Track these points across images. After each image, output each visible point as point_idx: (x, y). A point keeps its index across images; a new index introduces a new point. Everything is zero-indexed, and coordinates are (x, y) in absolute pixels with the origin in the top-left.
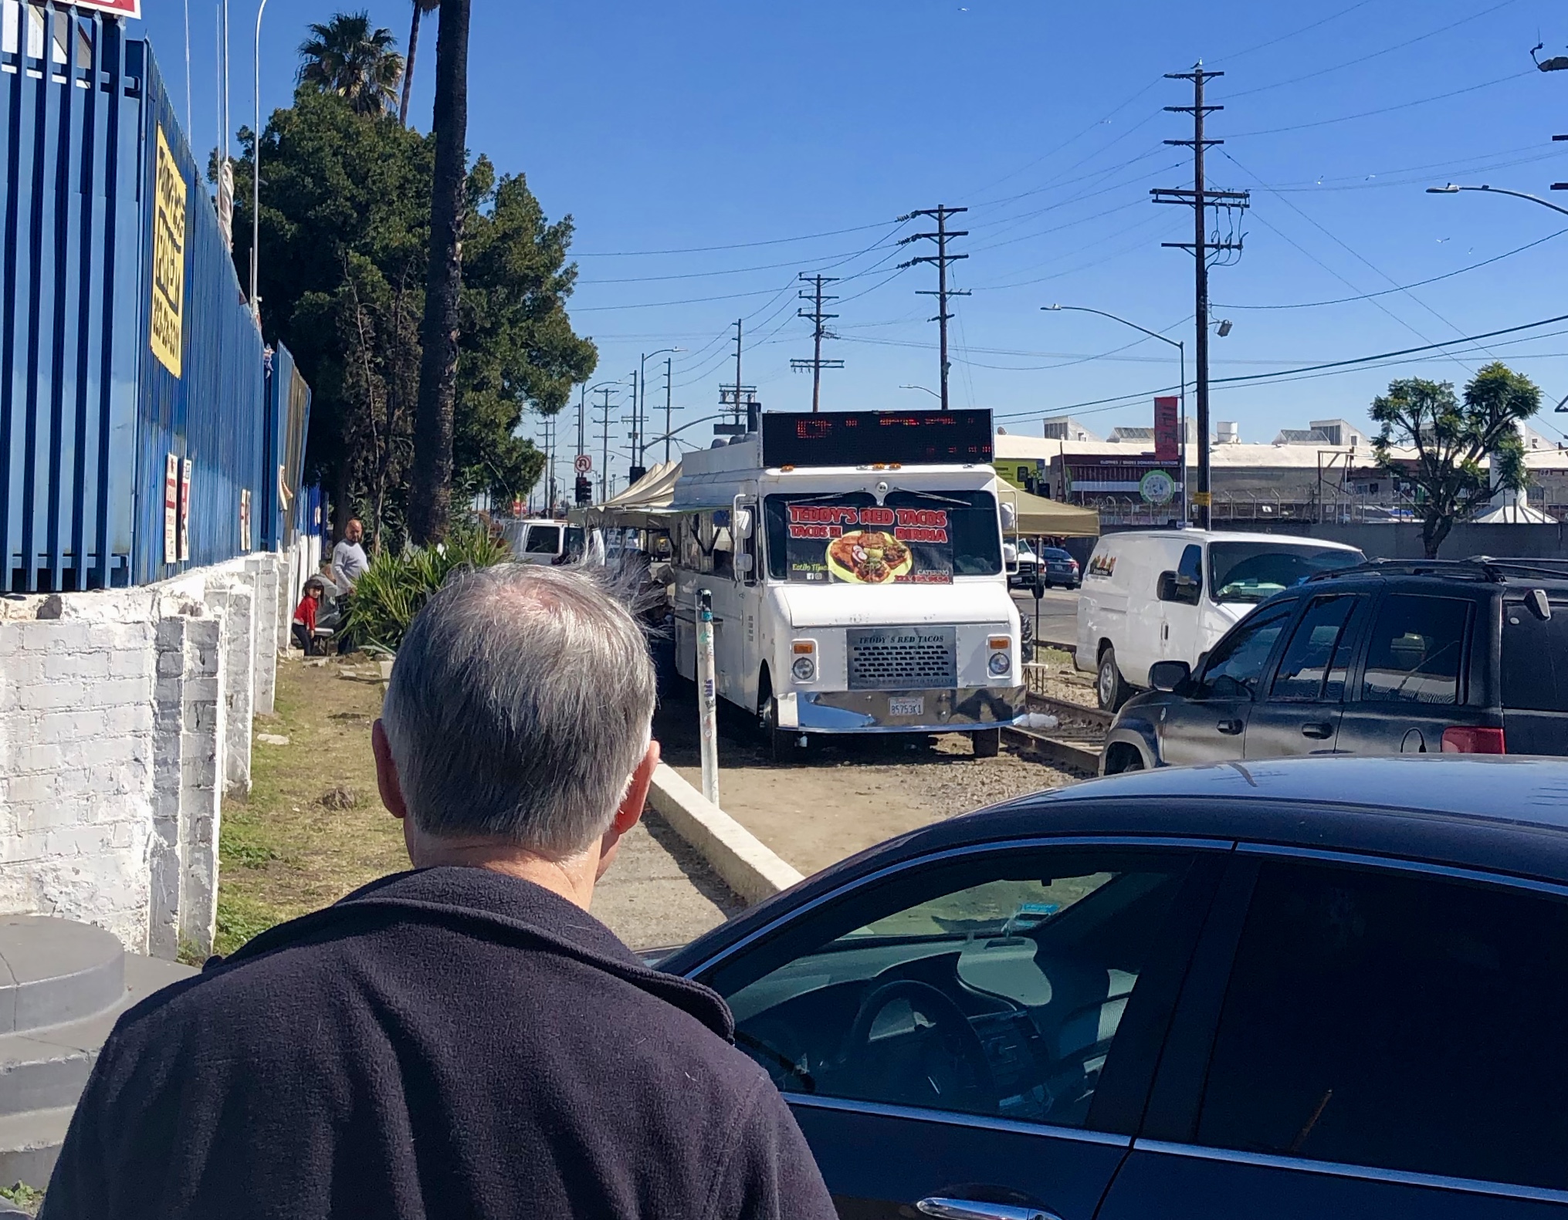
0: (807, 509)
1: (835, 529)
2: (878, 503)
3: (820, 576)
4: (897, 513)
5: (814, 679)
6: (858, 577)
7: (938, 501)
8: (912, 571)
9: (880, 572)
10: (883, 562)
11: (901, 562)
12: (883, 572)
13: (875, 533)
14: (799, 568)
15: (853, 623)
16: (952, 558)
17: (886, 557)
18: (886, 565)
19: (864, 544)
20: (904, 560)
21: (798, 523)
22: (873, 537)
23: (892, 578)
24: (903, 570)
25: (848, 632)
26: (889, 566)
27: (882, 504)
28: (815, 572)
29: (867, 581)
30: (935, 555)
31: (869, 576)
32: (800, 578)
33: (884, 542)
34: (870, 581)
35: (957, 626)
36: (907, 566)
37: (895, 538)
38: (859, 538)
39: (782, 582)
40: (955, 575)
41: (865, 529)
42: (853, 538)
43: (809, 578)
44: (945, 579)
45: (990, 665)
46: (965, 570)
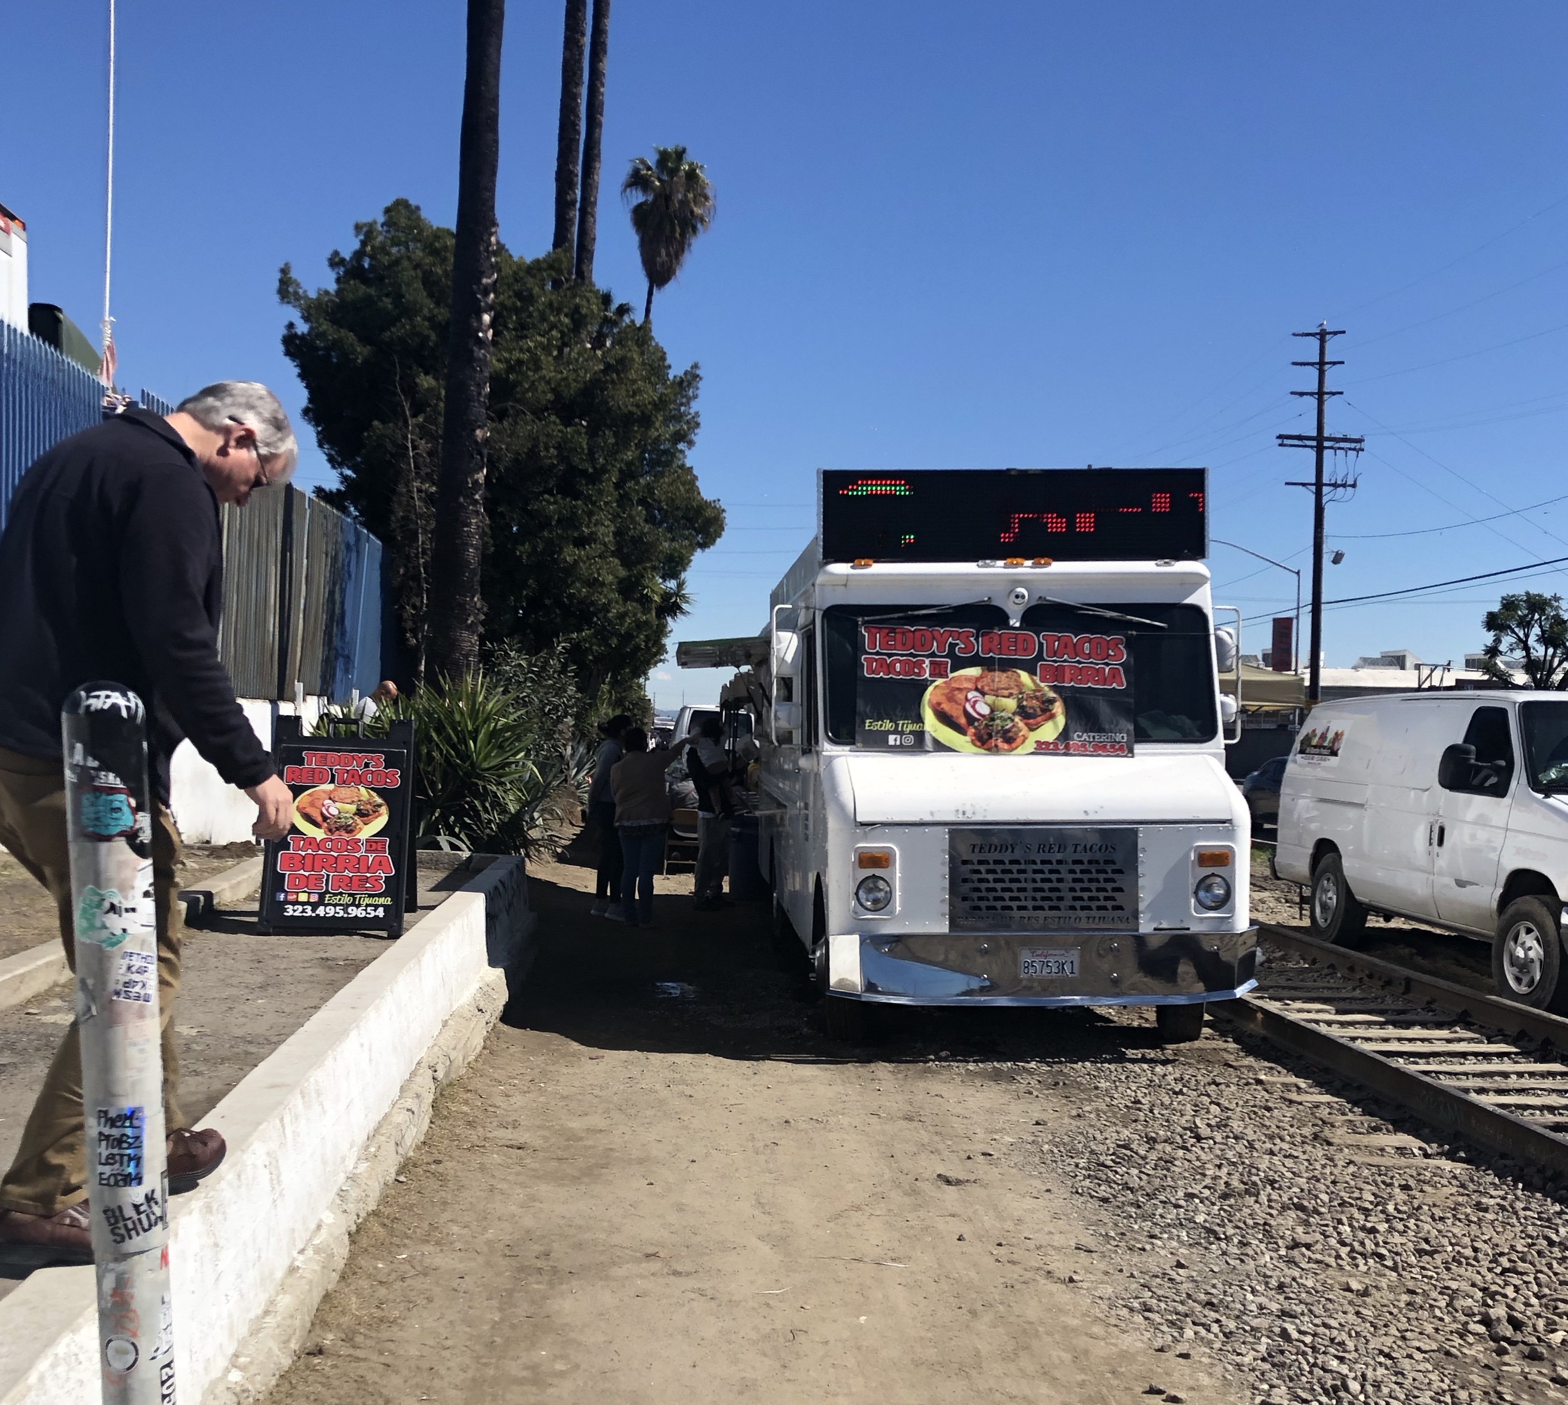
0: (893, 631)
1: (940, 664)
2: (1011, 622)
3: (910, 740)
4: (1042, 638)
5: (892, 913)
6: (973, 742)
7: (1111, 619)
8: (1065, 735)
9: (1011, 734)
10: (1017, 719)
11: (1047, 720)
12: (1016, 734)
13: (1004, 671)
14: (877, 726)
15: (961, 818)
16: (1131, 713)
17: (1022, 711)
18: (1021, 724)
19: (986, 689)
20: (1052, 717)
21: (877, 653)
22: (1000, 678)
23: (1030, 745)
24: (1049, 732)
25: (950, 832)
26: (1026, 724)
27: (1018, 625)
28: (902, 733)
29: (989, 749)
30: (1104, 709)
31: (993, 742)
32: (877, 743)
33: (1020, 685)
34: (994, 750)
35: (1141, 827)
36: (1056, 725)
37: (1037, 679)
38: (978, 679)
39: (848, 748)
40: (1138, 742)
41: (988, 664)
42: (968, 679)
43: (891, 742)
44: (1121, 749)
45: (1196, 893)
46: (1154, 733)
